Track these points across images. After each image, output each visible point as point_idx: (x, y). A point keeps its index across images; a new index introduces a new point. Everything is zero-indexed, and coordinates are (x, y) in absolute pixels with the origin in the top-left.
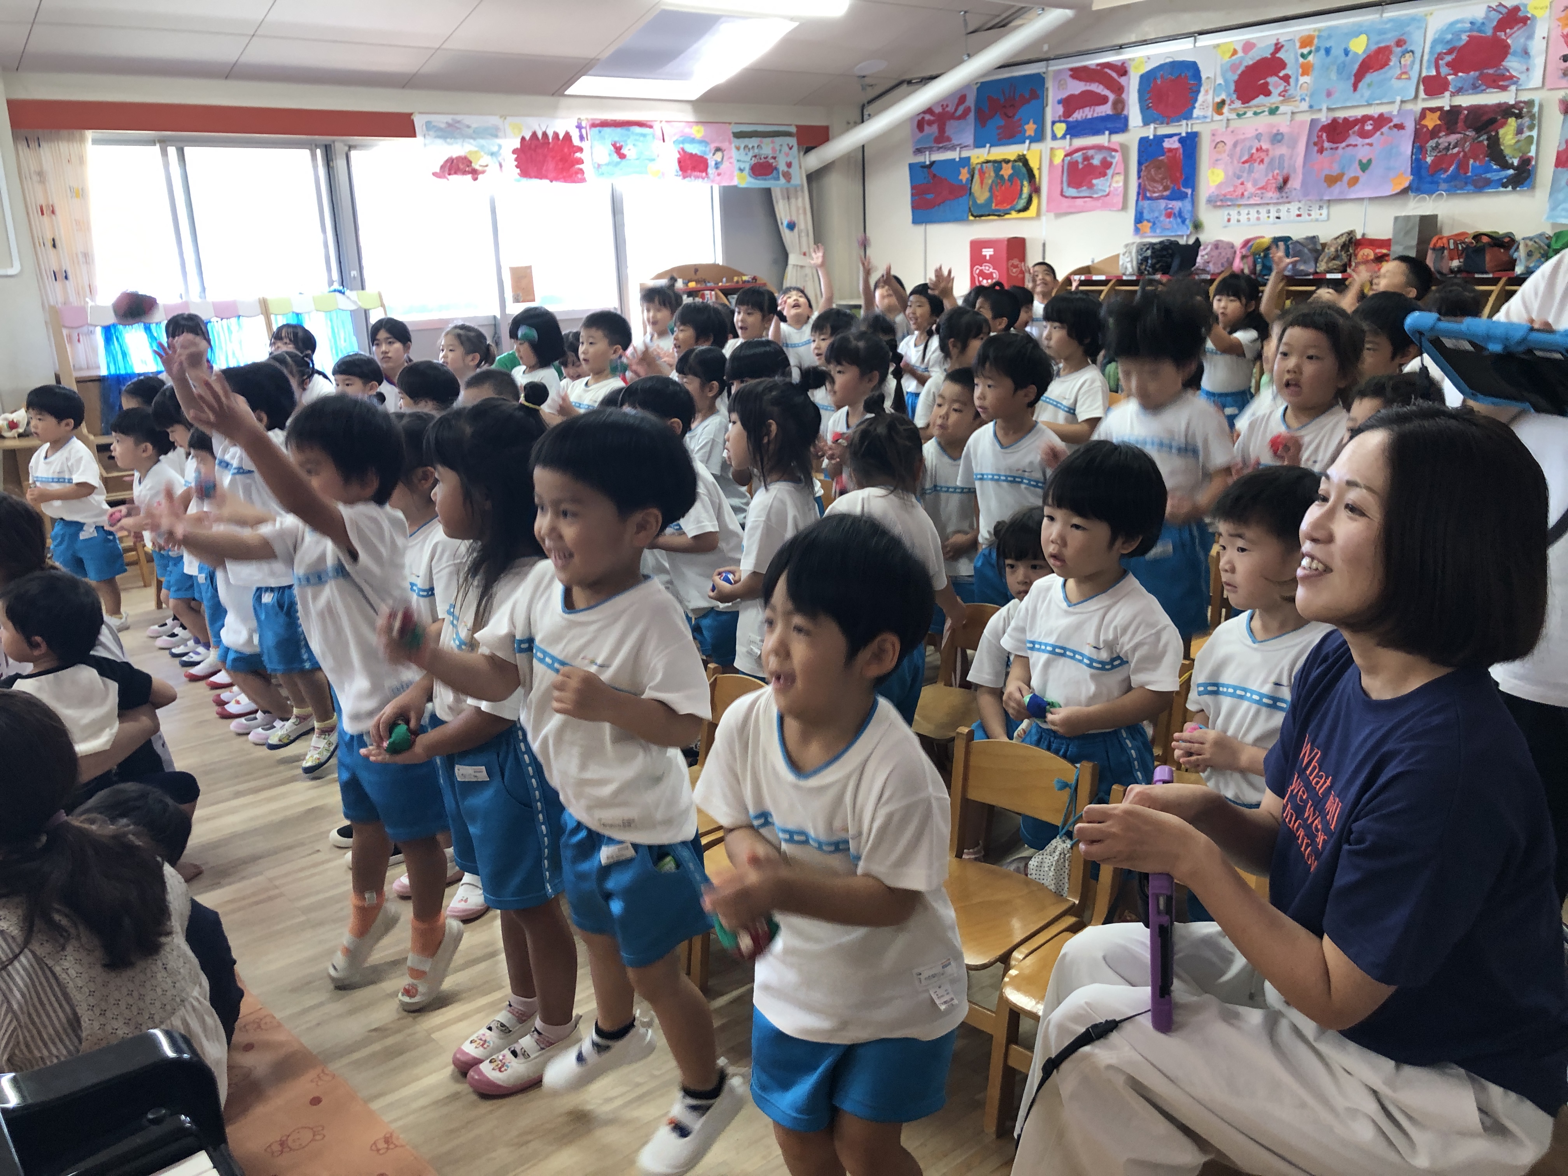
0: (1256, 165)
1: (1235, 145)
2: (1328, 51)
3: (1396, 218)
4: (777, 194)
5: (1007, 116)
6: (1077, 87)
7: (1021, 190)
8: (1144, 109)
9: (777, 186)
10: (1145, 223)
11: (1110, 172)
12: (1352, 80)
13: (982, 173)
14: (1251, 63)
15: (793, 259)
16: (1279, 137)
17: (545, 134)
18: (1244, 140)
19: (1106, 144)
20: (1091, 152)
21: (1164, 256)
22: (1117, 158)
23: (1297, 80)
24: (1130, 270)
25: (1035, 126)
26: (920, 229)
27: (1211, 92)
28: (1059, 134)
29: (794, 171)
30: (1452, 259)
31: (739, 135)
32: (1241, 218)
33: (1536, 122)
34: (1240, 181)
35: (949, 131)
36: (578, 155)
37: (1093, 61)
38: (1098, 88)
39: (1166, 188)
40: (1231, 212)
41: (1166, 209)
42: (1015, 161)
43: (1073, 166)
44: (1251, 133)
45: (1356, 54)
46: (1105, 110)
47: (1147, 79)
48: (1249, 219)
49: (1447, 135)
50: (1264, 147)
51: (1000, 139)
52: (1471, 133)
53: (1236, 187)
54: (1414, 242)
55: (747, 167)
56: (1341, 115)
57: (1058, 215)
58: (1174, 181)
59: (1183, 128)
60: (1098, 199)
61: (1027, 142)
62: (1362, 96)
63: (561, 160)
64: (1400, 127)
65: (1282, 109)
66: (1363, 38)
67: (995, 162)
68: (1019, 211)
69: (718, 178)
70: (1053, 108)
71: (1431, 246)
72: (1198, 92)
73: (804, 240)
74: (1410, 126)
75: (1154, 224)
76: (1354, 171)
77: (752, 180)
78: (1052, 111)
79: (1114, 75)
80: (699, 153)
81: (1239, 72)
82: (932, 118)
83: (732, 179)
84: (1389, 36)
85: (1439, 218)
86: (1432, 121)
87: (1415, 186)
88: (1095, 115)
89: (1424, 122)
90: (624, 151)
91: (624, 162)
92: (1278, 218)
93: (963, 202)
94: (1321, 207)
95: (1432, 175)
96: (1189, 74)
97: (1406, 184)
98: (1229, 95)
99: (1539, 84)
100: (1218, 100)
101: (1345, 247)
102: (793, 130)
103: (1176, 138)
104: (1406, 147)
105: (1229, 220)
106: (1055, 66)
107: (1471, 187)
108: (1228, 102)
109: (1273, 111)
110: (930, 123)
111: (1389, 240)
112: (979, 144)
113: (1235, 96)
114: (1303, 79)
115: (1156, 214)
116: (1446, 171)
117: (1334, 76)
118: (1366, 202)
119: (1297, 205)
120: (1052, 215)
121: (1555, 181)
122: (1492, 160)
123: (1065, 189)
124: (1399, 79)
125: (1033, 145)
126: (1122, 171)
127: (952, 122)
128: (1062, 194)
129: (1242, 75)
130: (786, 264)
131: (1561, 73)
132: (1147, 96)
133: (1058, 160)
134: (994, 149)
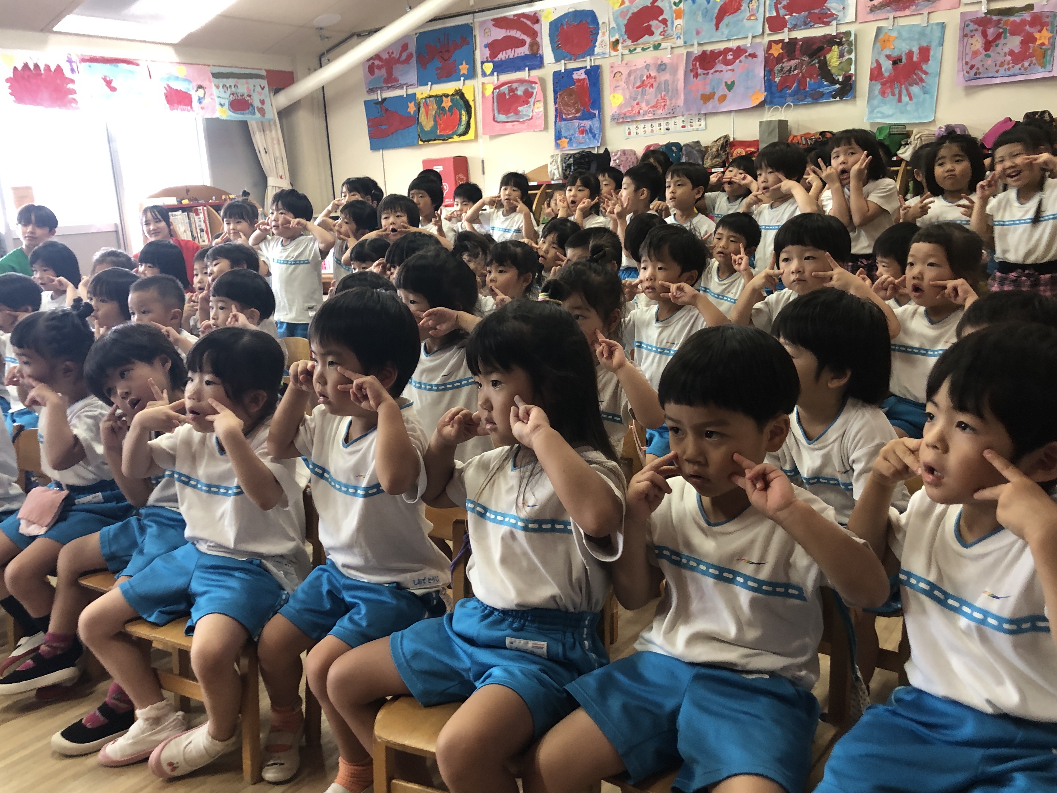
0: (647, 89)
1: (630, 74)
3: (761, 124)
4: (253, 126)
5: (444, 59)
6: (499, 34)
7: (461, 118)
8: (555, 49)
9: (253, 119)
10: (563, 139)
11: (532, 100)
12: (714, 21)
13: (426, 105)
14: (636, 10)
15: (270, 182)
16: (663, 67)
17: (36, 66)
18: (635, 71)
19: (527, 78)
20: (515, 85)
21: (583, 163)
22: (537, 89)
23: (673, 23)
24: (557, 176)
25: (467, 66)
26: (379, 154)
27: (607, 34)
28: (488, 72)
29: (267, 107)
31: (217, 76)
32: (638, 131)
33: (853, 48)
34: (636, 102)
35: (396, 74)
36: (70, 86)
37: (510, 13)
38: (516, 34)
39: (577, 111)
40: (631, 127)
41: (579, 127)
42: (453, 95)
43: (501, 97)
44: (641, 65)
45: (715, 1)
46: (524, 51)
47: (555, 25)
48: (645, 132)
49: (789, 60)
50: (652, 75)
51: (439, 79)
52: (806, 59)
53: (633, 107)
55: (227, 103)
56: (709, 48)
57: (493, 137)
58: (583, 105)
59: (588, 63)
60: (524, 122)
61: (462, 79)
62: (722, 33)
63: (55, 89)
64: (753, 56)
65: (663, 45)
67: (436, 96)
68: (460, 135)
69: (201, 111)
70: (481, 51)
72: (598, 34)
73: (280, 165)
74: (761, 55)
75: (571, 140)
76: (722, 90)
77: (232, 114)
78: (480, 53)
79: (529, 23)
80: (183, 90)
81: (628, 17)
82: (381, 63)
85: (789, 124)
86: (776, 51)
87: (768, 100)
88: (516, 55)
89: (770, 52)
90: (115, 85)
91: (115, 94)
92: (668, 129)
93: (413, 131)
94: (699, 120)
95: (781, 91)
96: (589, 20)
97: (762, 99)
98: (621, 35)
99: (854, 19)
100: (613, 39)
101: (723, 147)
102: (264, 73)
103: (583, 71)
104: (760, 72)
105: (630, 133)
106: (480, 18)
107: (809, 100)
108: (621, 41)
109: (657, 47)
110: (379, 68)
111: (756, 140)
112: (422, 82)
113: (626, 37)
114: (677, 22)
115: (572, 132)
116: (790, 88)
117: (700, 18)
118: (733, 114)
119: (682, 119)
120: (487, 137)
121: (871, 90)
122: (823, 78)
123: (496, 115)
124: (749, 19)
125: (467, 82)
126: (542, 99)
127: (397, 65)
128: (494, 119)
129: (629, 20)
130: (266, 186)
131: (868, 9)
132: (557, 39)
133: (489, 92)
134: (435, 87)
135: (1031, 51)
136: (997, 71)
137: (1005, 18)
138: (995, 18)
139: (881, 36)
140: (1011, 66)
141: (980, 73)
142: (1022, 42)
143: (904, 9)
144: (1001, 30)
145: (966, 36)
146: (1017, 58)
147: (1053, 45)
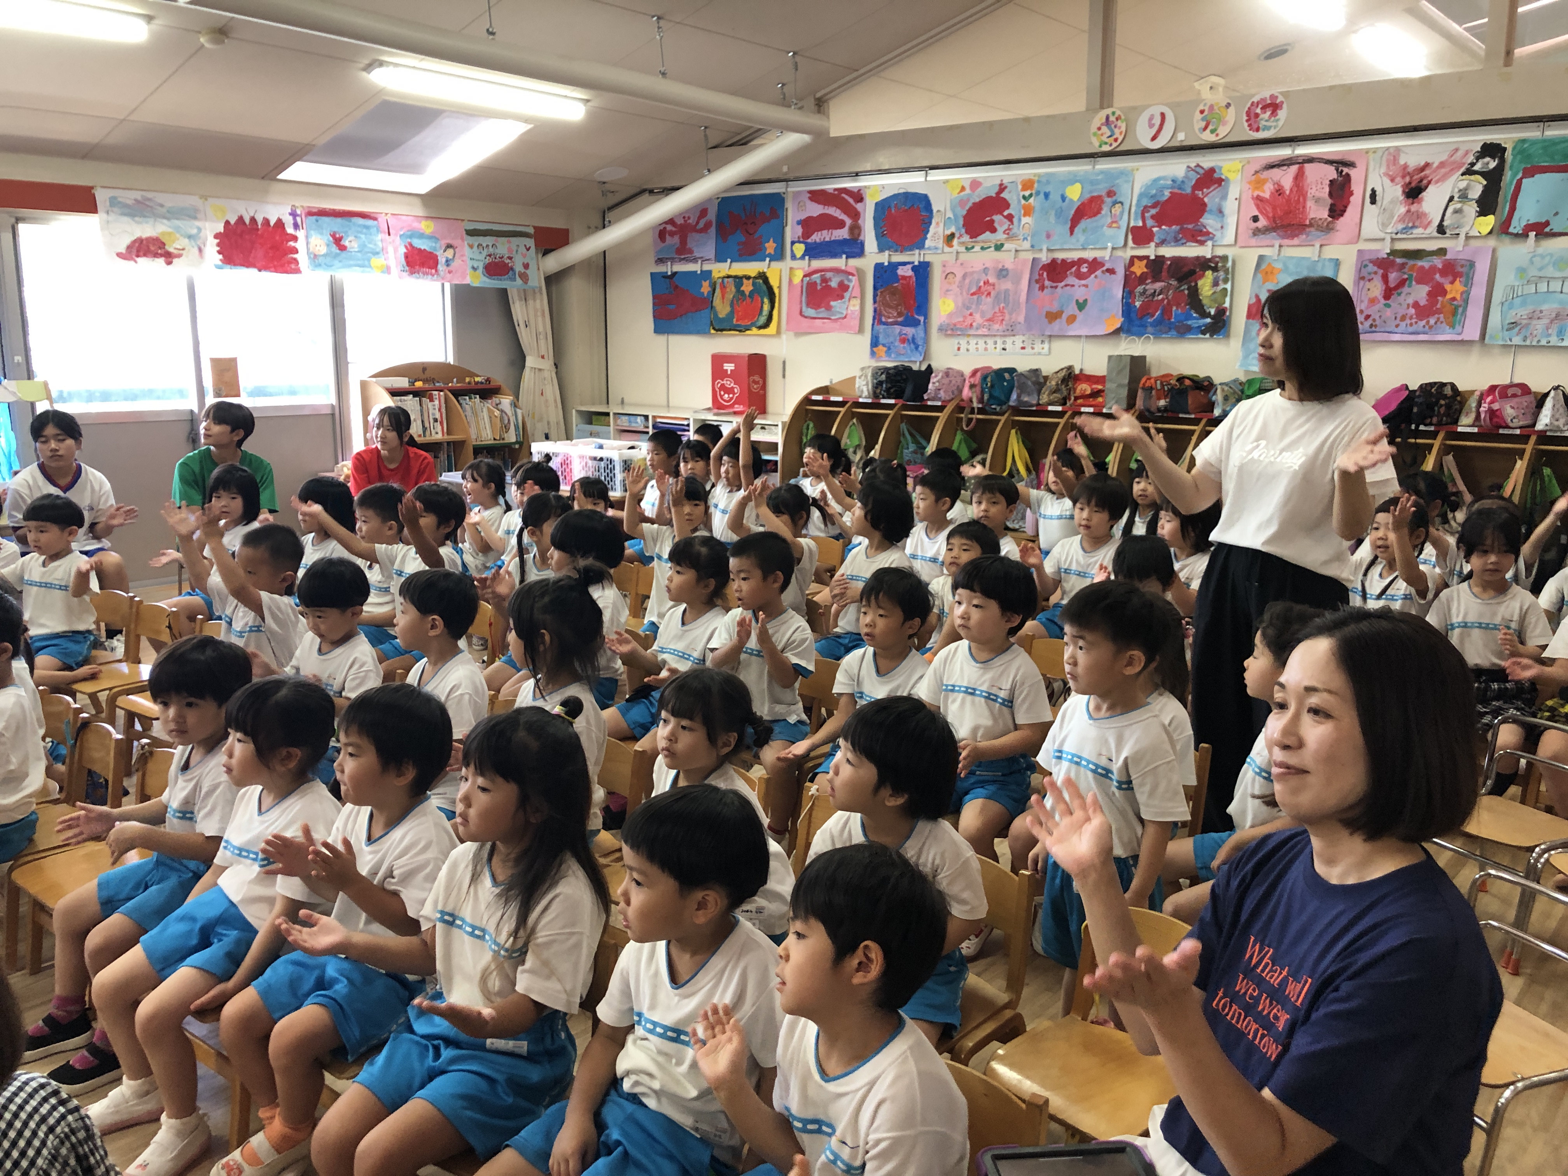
0: (984, 297)
1: (965, 276)
2: (1047, 195)
3: (1110, 357)
4: (513, 295)
5: (749, 233)
6: (815, 210)
7: (762, 307)
8: (879, 236)
9: (513, 287)
10: (880, 347)
11: (847, 295)
12: (1069, 225)
13: (723, 287)
14: (977, 200)
15: (530, 362)
16: (1004, 273)
17: (253, 220)
18: (973, 273)
19: (843, 268)
20: (829, 275)
21: (898, 381)
22: (853, 282)
23: (1020, 220)
24: (866, 393)
25: (775, 245)
26: (662, 339)
27: (942, 225)
28: (798, 255)
29: (532, 272)
30: (1159, 399)
31: (471, 233)
32: (970, 347)
33: (1230, 276)
34: (968, 312)
35: (690, 244)
36: (292, 244)
37: (830, 186)
38: (835, 212)
39: (900, 314)
40: (961, 341)
41: (900, 334)
42: (755, 278)
43: (811, 286)
44: (979, 267)
45: (1071, 200)
46: (842, 234)
47: (881, 207)
48: (977, 349)
49: (1153, 282)
50: (991, 281)
51: (740, 255)
52: (1174, 282)
53: (965, 317)
54: (1126, 381)
55: (481, 265)
56: (1060, 256)
57: (798, 334)
58: (908, 307)
59: (915, 257)
60: (835, 321)
61: (768, 259)
62: (1078, 240)
63: (272, 248)
64: (1111, 271)
65: (1007, 246)
66: (1078, 186)
67: (736, 277)
68: (760, 328)
69: (448, 275)
70: (792, 228)
71: (1141, 385)
72: (930, 223)
73: (542, 342)
74: (1121, 272)
75: (889, 348)
76: (1072, 309)
77: (487, 280)
78: (792, 231)
79: (851, 201)
80: (428, 249)
81: (967, 208)
82: (674, 229)
83: (464, 278)
84: (1101, 186)
85: (1148, 359)
86: (1139, 269)
87: (1125, 328)
88: (833, 239)
89: (1132, 269)
90: (346, 242)
91: (344, 254)
92: (1004, 350)
93: (705, 315)
94: (1043, 342)
95: (1141, 318)
96: (922, 206)
97: (1118, 326)
98: (958, 229)
99: (1232, 242)
100: (948, 232)
101: (1065, 380)
102: (531, 231)
103: (909, 267)
104: (1118, 292)
105: (959, 349)
106: (795, 187)
107: (1174, 333)
108: (957, 235)
109: (999, 247)
110: (672, 234)
111: (1104, 377)
112: (720, 258)
113: (963, 231)
114: (1025, 220)
115: (891, 339)
116: (1153, 316)
117: (1052, 219)
118: (1083, 339)
119: (1022, 338)
120: (791, 334)
121: (1247, 331)
122: (1192, 308)
123: (804, 308)
124: (1110, 226)
125: (773, 263)
126: (859, 295)
127: (694, 234)
128: (801, 313)
129: (970, 211)
130: (524, 366)
131: (1251, 232)
132: (882, 224)
133: (797, 280)
134: (735, 265)
135: (1439, 306)
136: (1397, 326)
137: (1411, 262)
138: (1399, 261)
139: (1264, 267)
140: (1414, 321)
141: (1376, 326)
142: (1429, 294)
143: (1292, 237)
144: (1406, 276)
145: (1363, 278)
146: (1423, 312)
147: (1466, 301)
